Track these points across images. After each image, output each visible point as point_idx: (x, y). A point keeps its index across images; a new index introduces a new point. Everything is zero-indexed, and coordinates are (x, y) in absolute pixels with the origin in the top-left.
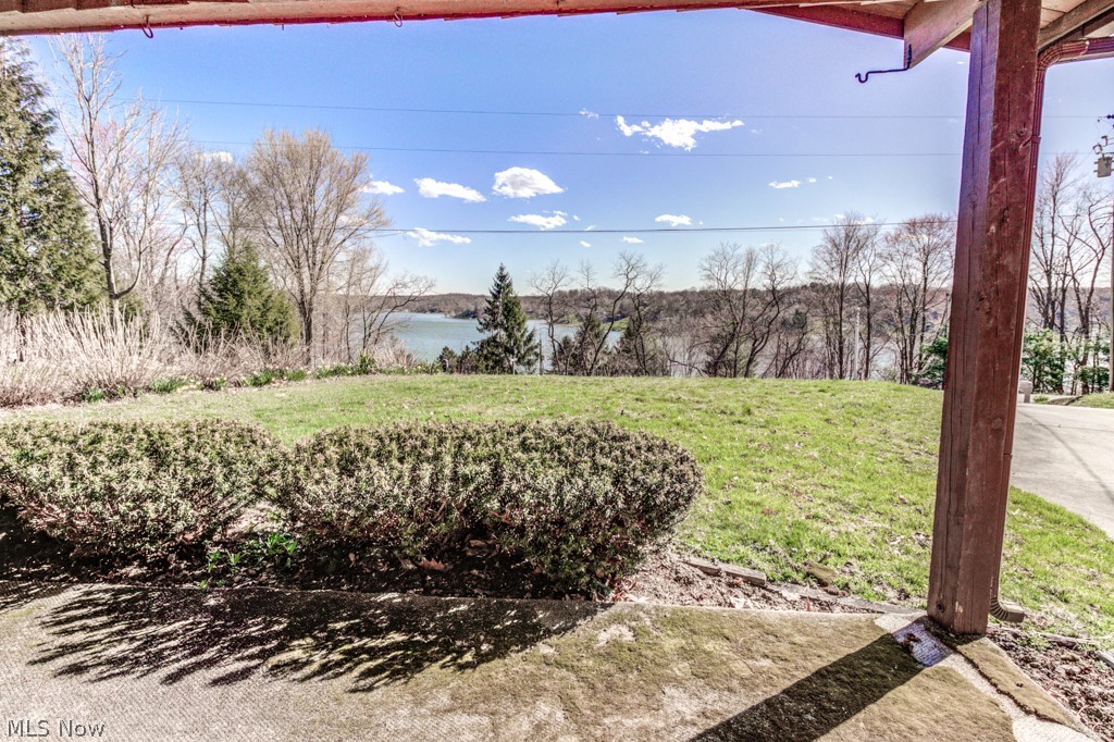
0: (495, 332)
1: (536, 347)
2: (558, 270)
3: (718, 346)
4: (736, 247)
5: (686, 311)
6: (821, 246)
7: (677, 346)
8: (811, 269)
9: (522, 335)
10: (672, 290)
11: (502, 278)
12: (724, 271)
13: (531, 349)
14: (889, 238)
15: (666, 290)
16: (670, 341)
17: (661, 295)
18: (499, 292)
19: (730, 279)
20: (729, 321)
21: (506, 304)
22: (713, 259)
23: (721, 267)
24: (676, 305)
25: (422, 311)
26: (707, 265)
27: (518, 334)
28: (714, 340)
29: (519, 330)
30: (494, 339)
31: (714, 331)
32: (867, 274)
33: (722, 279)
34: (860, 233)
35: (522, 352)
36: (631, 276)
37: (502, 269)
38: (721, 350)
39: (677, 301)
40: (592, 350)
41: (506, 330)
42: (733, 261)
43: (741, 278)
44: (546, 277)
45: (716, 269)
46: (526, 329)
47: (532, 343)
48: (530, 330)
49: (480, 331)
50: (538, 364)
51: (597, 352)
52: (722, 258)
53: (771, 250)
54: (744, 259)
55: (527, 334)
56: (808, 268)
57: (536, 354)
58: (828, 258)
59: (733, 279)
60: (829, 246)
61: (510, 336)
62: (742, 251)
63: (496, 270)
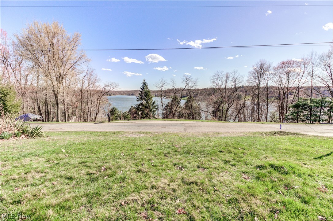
0: (142, 101)
1: (156, 106)
2: (163, 81)
3: (217, 105)
4: (222, 72)
5: (206, 94)
6: (251, 71)
7: (203, 105)
8: (248, 79)
9: (151, 102)
10: (201, 88)
11: (144, 83)
12: (218, 80)
13: (154, 107)
14: (275, 68)
15: (200, 88)
16: (201, 103)
17: (198, 90)
18: (143, 88)
19: (220, 83)
20: (220, 97)
21: (146, 92)
22: (215, 76)
23: (217, 79)
24: (203, 93)
25: (129, 95)
26: (213, 78)
27: (150, 102)
28: (215, 103)
29: (150, 100)
30: (142, 104)
31: (215, 100)
32: (267, 81)
33: (218, 83)
34: (265, 67)
35: (151, 108)
36: (187, 82)
37: (144, 80)
38: (217, 106)
39: (203, 91)
40: (175, 107)
41: (146, 100)
42: (221, 77)
43: (224, 83)
44: (159, 83)
45: (216, 80)
46: (152, 101)
47: (155, 105)
48: (154, 101)
49: (138, 101)
50: (157, 112)
51: (177, 107)
52: (218, 76)
53: (234, 73)
54: (225, 76)
55: (153, 102)
56: (247, 79)
57: (156, 109)
58: (254, 75)
59: (221, 83)
60: (254, 71)
61: (147, 103)
62: (224, 73)
63: (143, 81)
